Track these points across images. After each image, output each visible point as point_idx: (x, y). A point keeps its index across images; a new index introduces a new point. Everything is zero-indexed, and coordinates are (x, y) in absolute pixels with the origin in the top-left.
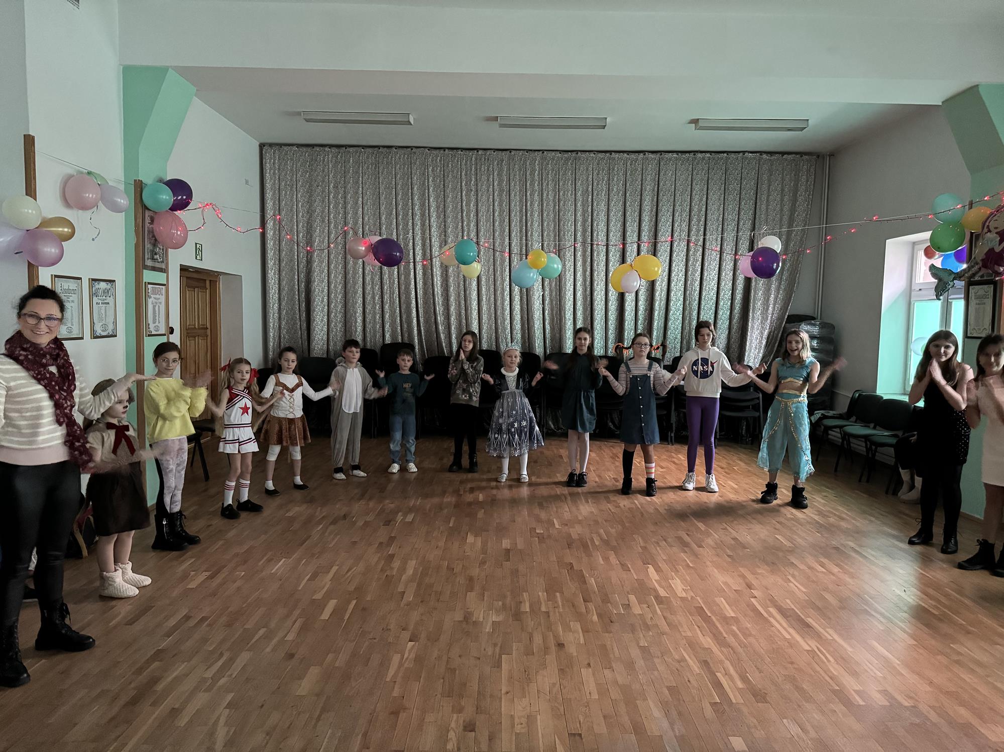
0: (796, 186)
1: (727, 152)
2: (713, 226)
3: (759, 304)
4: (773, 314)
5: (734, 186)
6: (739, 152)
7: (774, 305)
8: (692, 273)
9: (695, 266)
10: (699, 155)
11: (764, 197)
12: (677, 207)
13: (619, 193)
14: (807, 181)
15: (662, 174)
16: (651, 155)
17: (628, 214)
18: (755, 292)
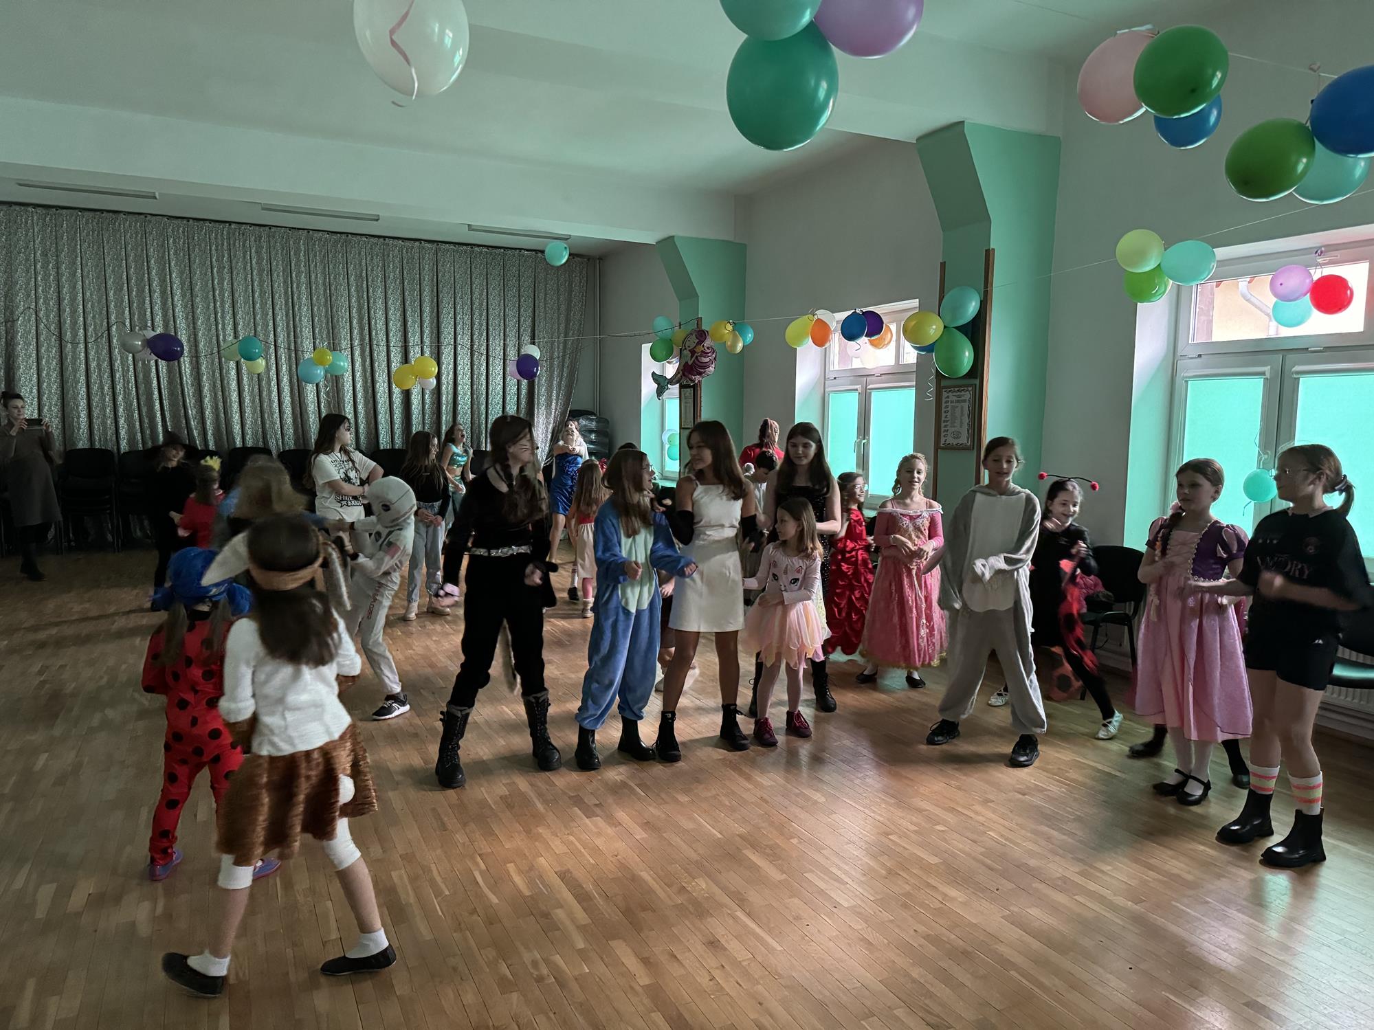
0: (570, 285)
1: (505, 248)
2: (494, 321)
3: (543, 399)
4: (556, 410)
5: (513, 282)
6: (516, 249)
7: (557, 400)
8: (478, 367)
9: (480, 360)
10: (476, 249)
11: (542, 295)
12: (458, 300)
13: (396, 280)
14: (581, 282)
15: (440, 265)
16: (427, 245)
17: (407, 303)
18: (538, 387)
